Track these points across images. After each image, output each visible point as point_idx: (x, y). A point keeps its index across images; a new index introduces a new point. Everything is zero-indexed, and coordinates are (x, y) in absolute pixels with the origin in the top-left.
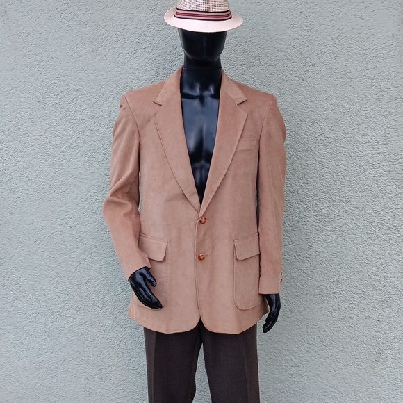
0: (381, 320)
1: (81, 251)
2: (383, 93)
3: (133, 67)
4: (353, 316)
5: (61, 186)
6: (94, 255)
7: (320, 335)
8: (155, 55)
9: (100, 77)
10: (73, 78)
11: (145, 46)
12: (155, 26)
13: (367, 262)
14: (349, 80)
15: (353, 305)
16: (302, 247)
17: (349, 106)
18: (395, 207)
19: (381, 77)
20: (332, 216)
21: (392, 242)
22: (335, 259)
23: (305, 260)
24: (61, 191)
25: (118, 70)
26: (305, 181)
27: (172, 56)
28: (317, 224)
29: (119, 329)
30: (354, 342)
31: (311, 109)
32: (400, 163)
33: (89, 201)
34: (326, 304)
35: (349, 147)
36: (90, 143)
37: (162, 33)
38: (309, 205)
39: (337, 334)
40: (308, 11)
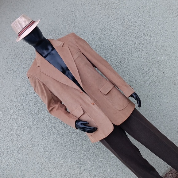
0: (164, 71)
1: (58, 156)
2: (101, 9)
3: (20, 75)
4: (156, 79)
5: (31, 141)
6: (64, 151)
7: (154, 95)
8: (24, 64)
9: (12, 90)
10: (2, 100)
11: (18, 65)
12: (16, 56)
13: (144, 59)
14: (88, 15)
15: (153, 76)
16: (123, 75)
17: (95, 22)
18: (135, 36)
19: (96, 5)
20: (122, 57)
21: (144, 47)
22: (135, 68)
23: (127, 78)
24: (32, 143)
25: (16, 81)
26: (105, 55)
27: (30, 59)
28: (120, 64)
29: (96, 167)
30: (164, 86)
31: (86, 33)
32: (124, 23)
33: (45, 135)
34: (146, 84)
35: (107, 32)
36: (28, 115)
37: (20, 56)
38: (112, 61)
39: (158, 89)
40: (58, 7)
